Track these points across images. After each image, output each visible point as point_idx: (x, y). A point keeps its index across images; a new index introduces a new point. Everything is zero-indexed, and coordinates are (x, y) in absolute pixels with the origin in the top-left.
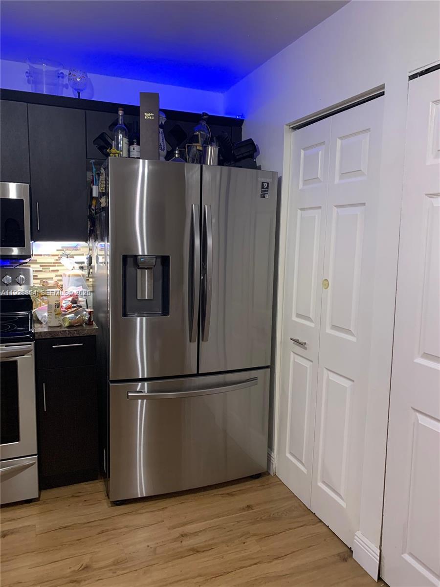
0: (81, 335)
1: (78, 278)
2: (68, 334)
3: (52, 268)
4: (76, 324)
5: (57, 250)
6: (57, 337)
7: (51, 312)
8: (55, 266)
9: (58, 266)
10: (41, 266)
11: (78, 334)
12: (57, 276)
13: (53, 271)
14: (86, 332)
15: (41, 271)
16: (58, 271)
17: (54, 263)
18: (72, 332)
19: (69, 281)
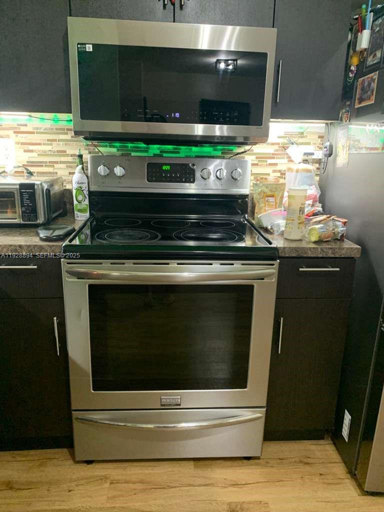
0: (337, 256)
1: (309, 174)
2: (321, 253)
3: (270, 161)
4: (326, 238)
5: (279, 137)
6: (305, 255)
7: (293, 220)
8: (273, 158)
9: (277, 158)
10: (257, 158)
11: (334, 254)
12: (274, 171)
13: (270, 164)
14: (344, 252)
15: (257, 164)
16: (276, 164)
17: (273, 154)
18: (325, 250)
19: (296, 179)
